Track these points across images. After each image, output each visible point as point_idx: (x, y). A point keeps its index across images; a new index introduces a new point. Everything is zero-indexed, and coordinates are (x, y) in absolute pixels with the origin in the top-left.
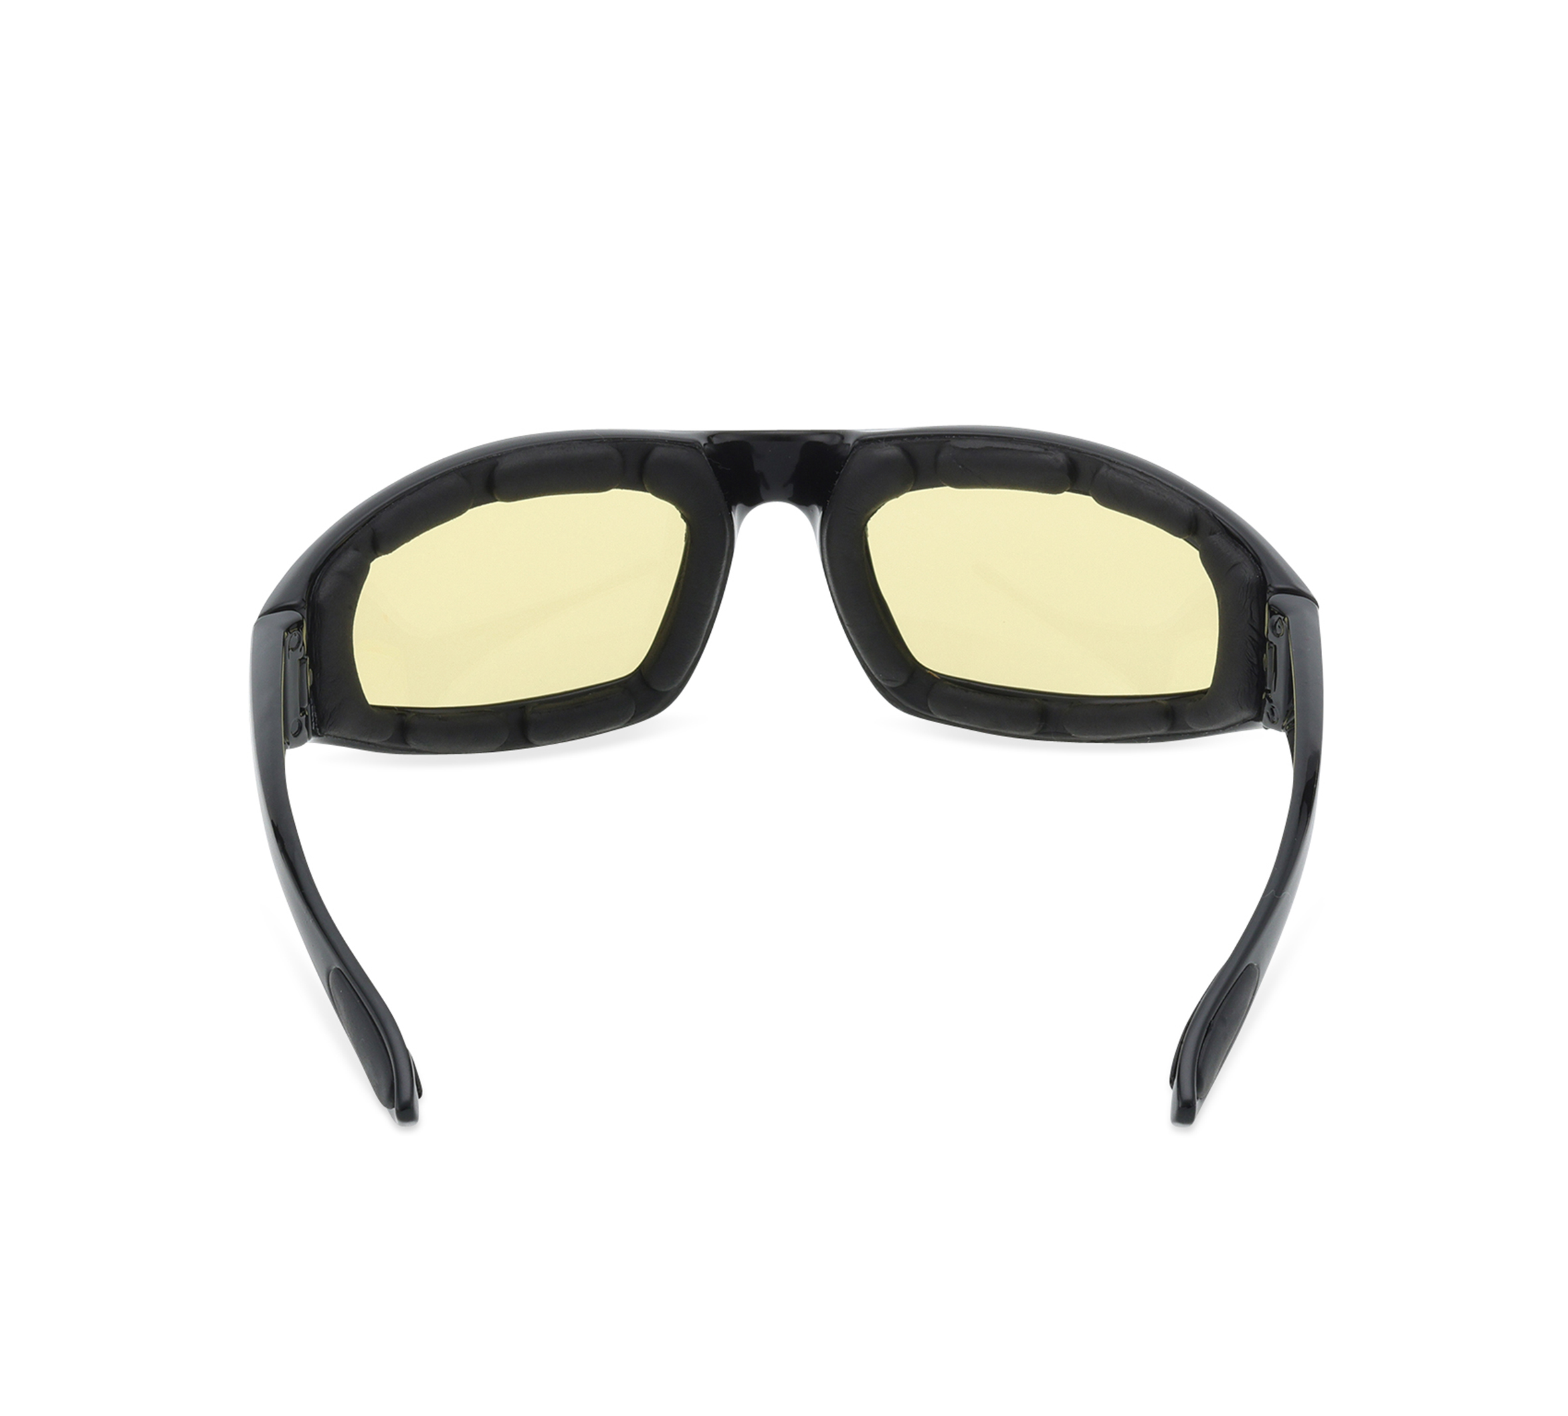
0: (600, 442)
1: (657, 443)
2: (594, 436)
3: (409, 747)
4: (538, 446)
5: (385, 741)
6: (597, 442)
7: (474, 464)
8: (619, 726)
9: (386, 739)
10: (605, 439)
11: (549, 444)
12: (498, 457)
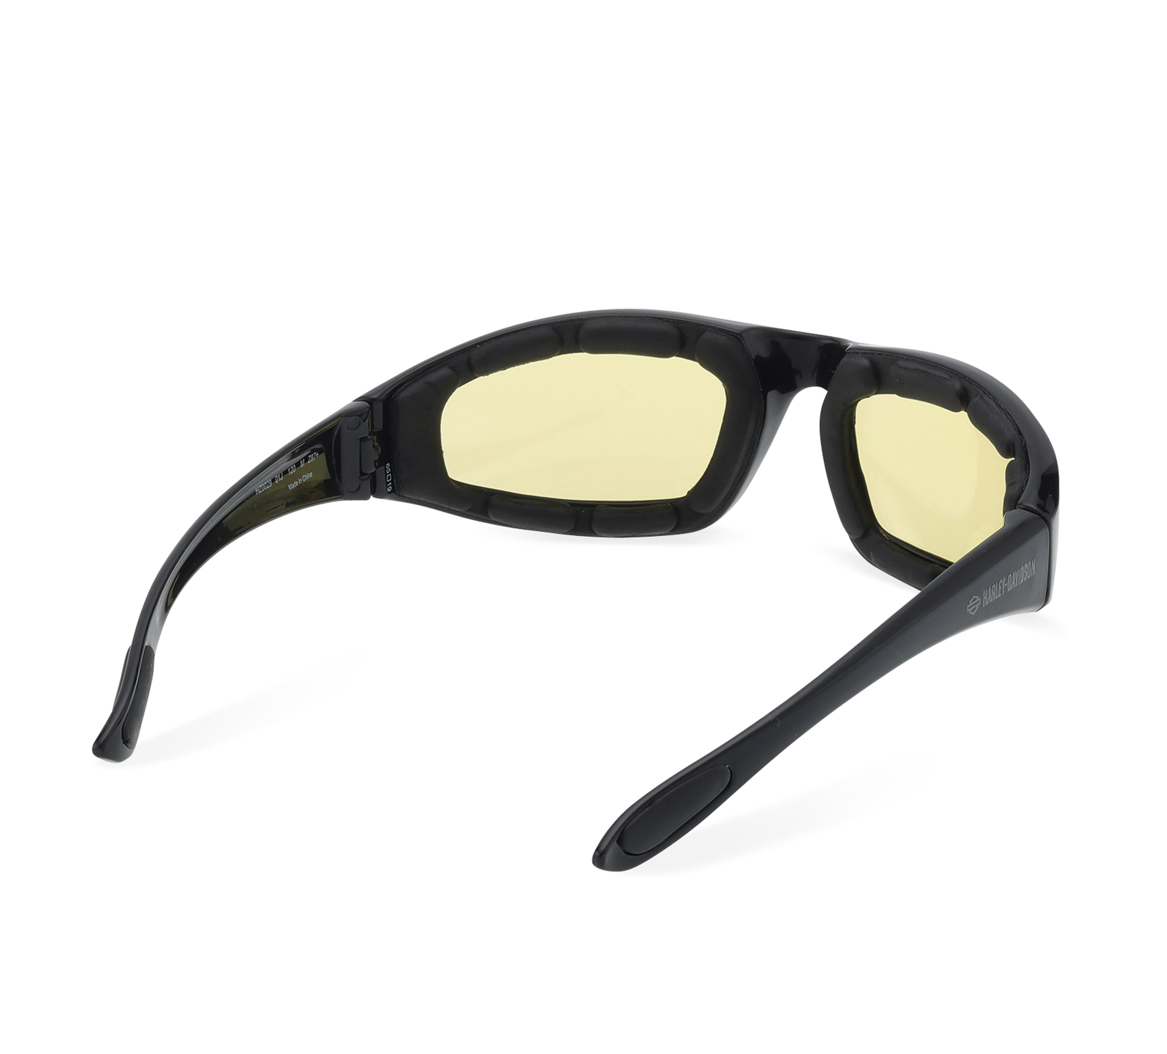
0: (667, 321)
1: (709, 329)
2: (664, 316)
3: (489, 519)
4: (619, 316)
5: (467, 511)
6: (665, 321)
7: (566, 321)
8: (663, 533)
9: (467, 509)
10: (672, 319)
11: (627, 317)
12: (584, 320)
